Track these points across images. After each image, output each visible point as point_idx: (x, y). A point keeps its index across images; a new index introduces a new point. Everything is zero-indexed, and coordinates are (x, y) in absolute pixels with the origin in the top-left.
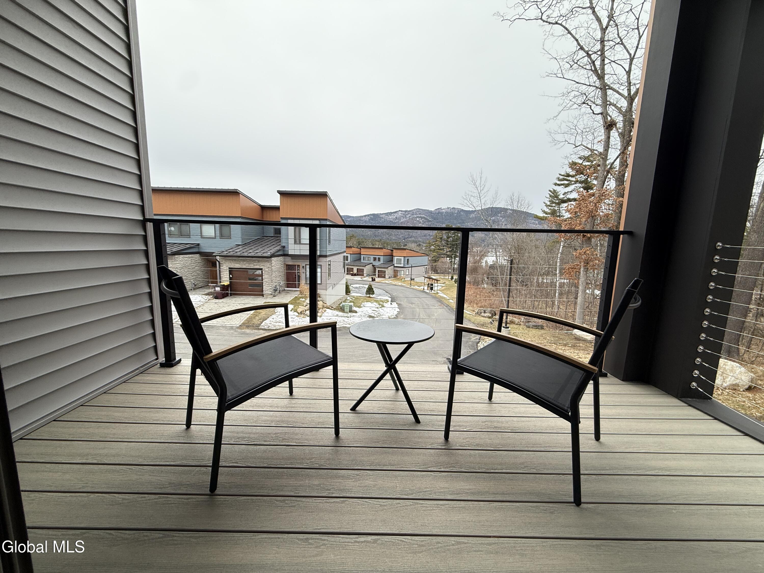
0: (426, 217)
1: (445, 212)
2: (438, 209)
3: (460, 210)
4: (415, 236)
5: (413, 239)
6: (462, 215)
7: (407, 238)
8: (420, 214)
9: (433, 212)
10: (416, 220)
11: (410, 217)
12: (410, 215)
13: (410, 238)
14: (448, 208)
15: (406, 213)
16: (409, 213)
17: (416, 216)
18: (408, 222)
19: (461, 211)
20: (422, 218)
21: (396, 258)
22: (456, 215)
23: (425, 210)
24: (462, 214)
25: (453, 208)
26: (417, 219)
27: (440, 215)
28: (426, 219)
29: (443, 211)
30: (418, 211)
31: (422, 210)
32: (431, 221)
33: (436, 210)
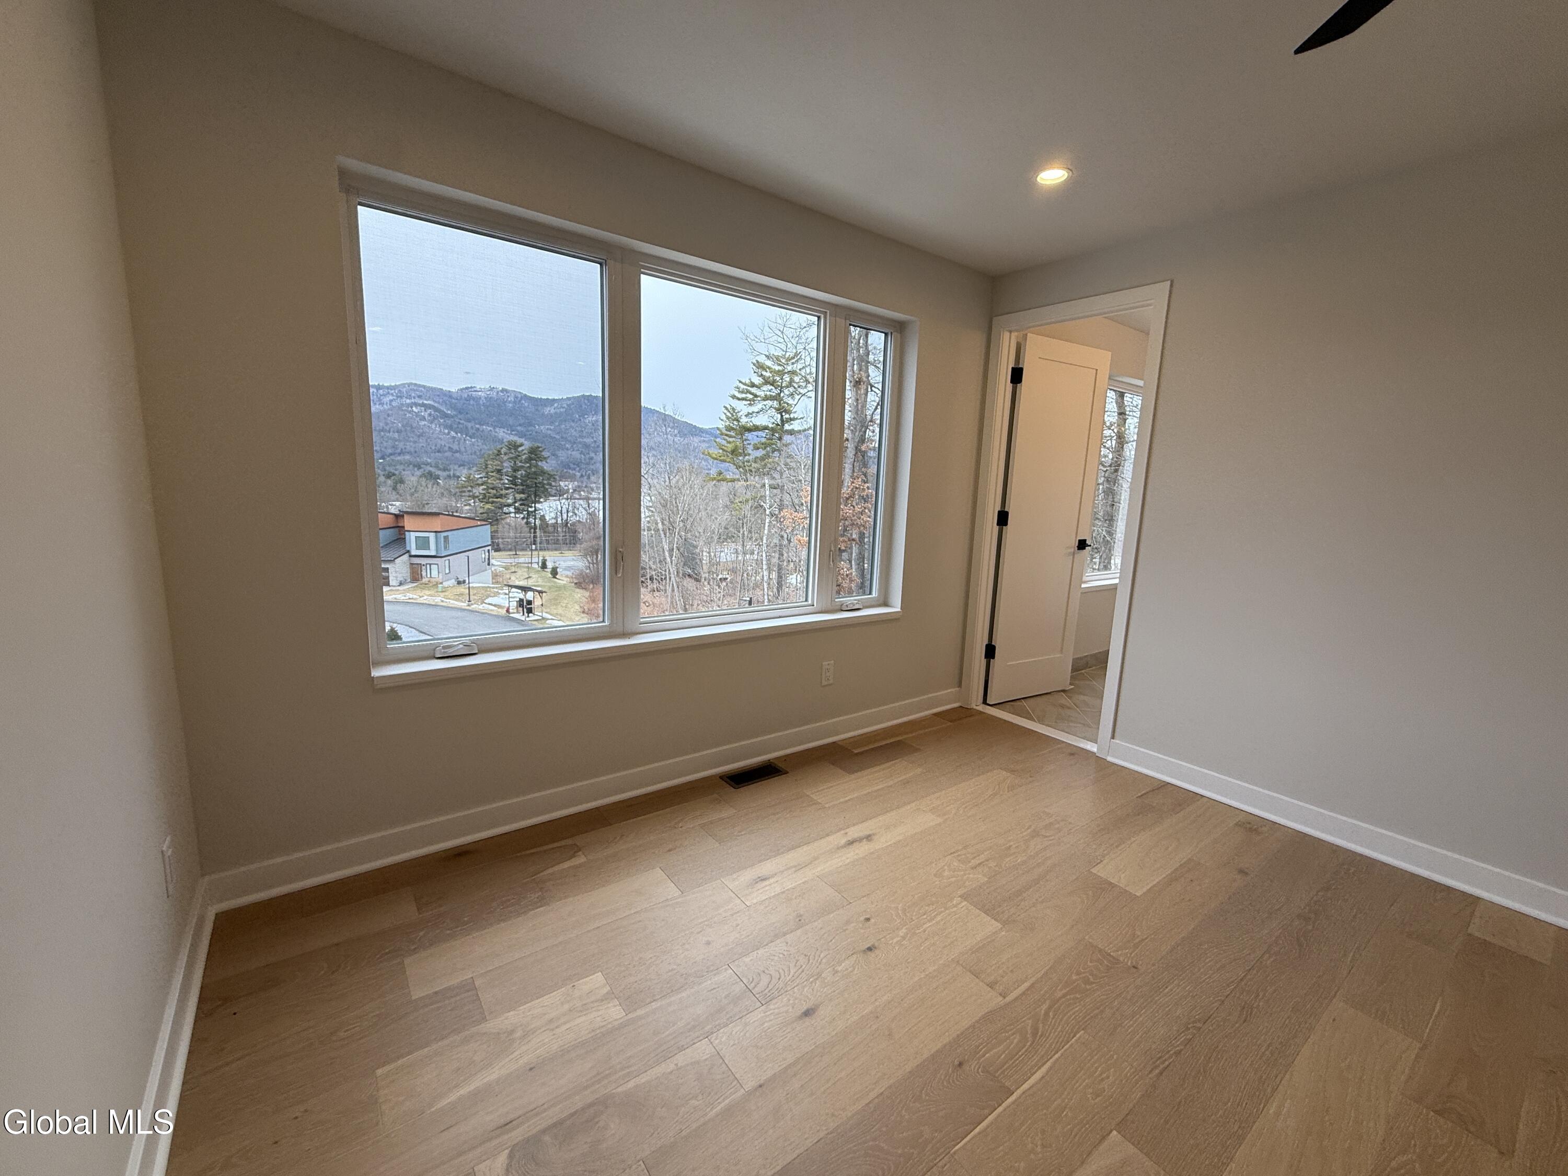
0: (436, 405)
1: (485, 398)
2: (467, 388)
3: (520, 396)
4: (412, 450)
5: (407, 457)
6: (525, 407)
7: (391, 454)
8: (420, 397)
9: (455, 396)
10: (410, 412)
11: (391, 401)
12: (391, 398)
13: (399, 454)
14: (492, 389)
15: (381, 392)
16: (388, 393)
17: (408, 401)
18: (388, 415)
19: (521, 398)
20: (426, 407)
21: (413, 535)
22: (511, 405)
23: (433, 389)
24: (526, 404)
25: (503, 390)
26: (414, 409)
27: (472, 402)
28: (436, 409)
29: (480, 393)
30: (414, 390)
31: (424, 387)
32: (452, 417)
33: (462, 390)
